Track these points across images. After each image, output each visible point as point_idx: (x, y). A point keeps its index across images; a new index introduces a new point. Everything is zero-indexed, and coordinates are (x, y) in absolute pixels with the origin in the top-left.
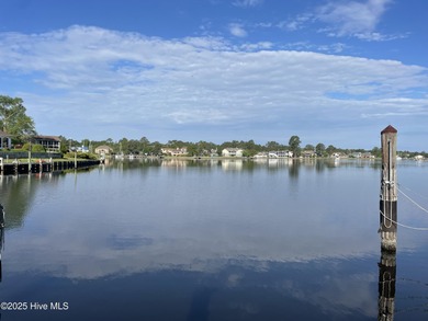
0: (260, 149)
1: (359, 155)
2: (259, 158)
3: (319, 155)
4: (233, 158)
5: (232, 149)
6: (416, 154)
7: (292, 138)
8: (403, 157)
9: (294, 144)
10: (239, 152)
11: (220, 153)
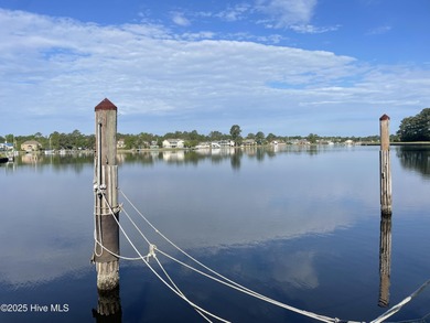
0: (203, 139)
1: (296, 142)
2: (202, 148)
3: (259, 143)
4: (174, 149)
5: (173, 140)
6: (347, 139)
7: (234, 127)
8: (335, 142)
9: (235, 134)
10: (180, 143)
11: (160, 145)
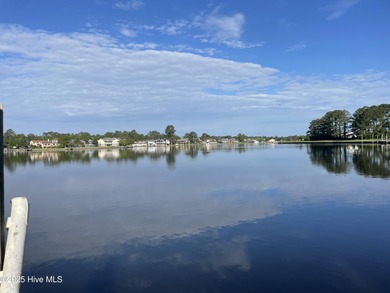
1: (225, 141)
3: (192, 142)
4: (109, 148)
5: (108, 139)
6: (271, 138)
7: (168, 127)
8: (260, 141)
9: (170, 133)
10: (115, 142)
11: (96, 143)
